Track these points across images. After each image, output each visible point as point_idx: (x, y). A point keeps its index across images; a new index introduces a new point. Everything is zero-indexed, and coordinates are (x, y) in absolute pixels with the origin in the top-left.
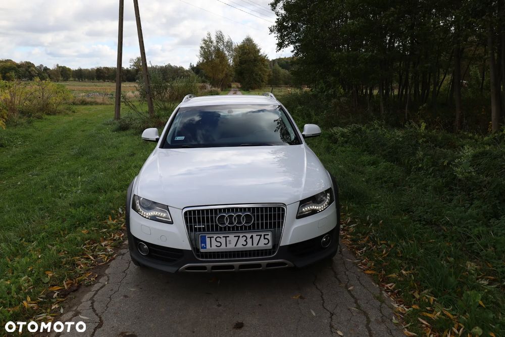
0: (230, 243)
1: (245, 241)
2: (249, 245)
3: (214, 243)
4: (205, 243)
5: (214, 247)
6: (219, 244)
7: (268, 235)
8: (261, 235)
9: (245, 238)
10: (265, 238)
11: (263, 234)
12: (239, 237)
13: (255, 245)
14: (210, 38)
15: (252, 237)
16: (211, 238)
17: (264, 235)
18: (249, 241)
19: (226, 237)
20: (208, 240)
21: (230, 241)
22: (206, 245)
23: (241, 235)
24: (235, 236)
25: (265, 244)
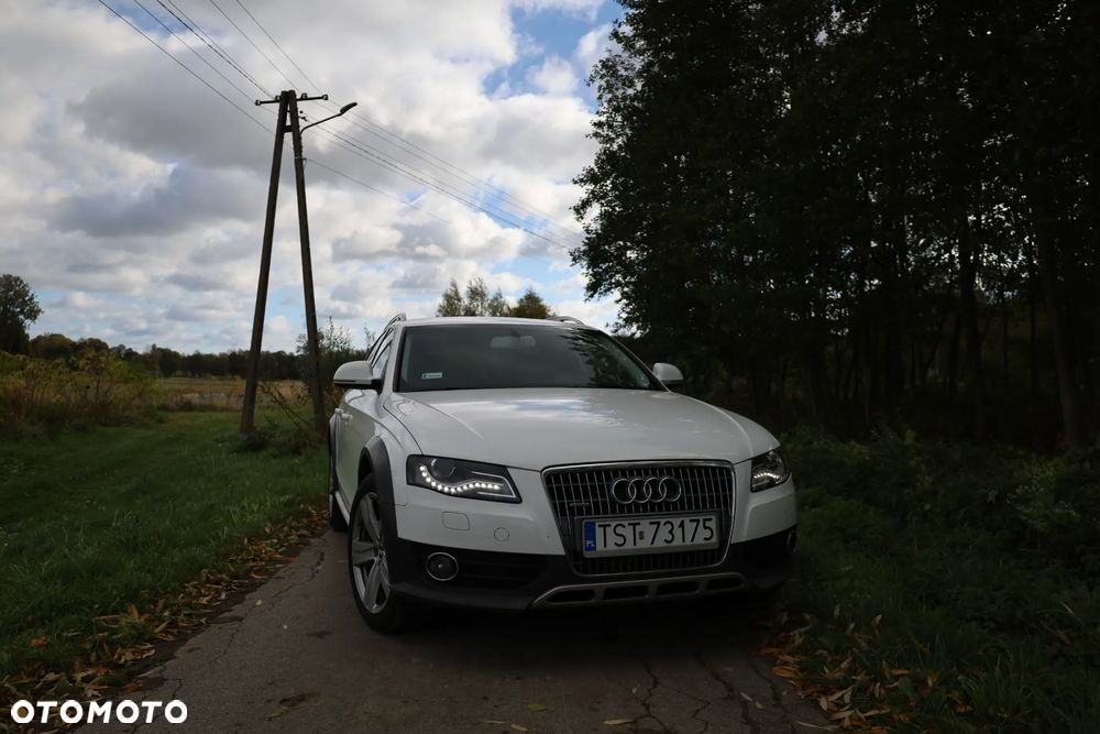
0: (642, 538)
1: (671, 532)
2: (678, 542)
3: (612, 539)
4: (593, 538)
5: (611, 547)
6: (621, 541)
7: (710, 520)
8: (698, 521)
9: (669, 527)
10: (705, 527)
11: (701, 518)
12: (659, 523)
13: (688, 542)
14: (457, 293)
15: (682, 525)
16: (604, 526)
17: (705, 520)
18: (678, 532)
19: (634, 525)
20: (599, 532)
21: (641, 533)
22: (595, 543)
23: (663, 521)
24: (651, 523)
25: (706, 539)
